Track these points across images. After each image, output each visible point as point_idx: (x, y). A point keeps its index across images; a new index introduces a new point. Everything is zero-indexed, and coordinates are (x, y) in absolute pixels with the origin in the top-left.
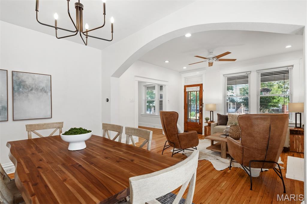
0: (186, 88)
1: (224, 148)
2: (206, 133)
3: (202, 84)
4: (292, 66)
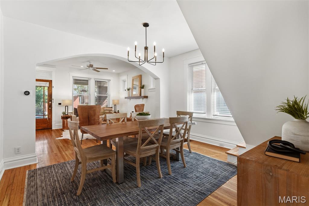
3: (52, 81)
4: (110, 80)
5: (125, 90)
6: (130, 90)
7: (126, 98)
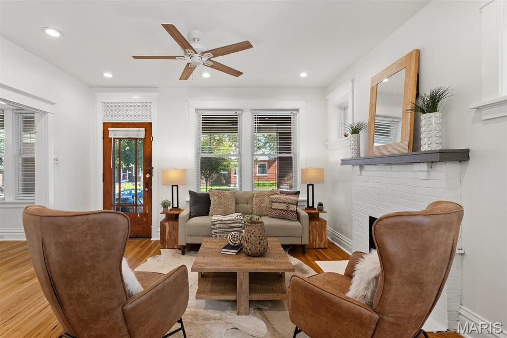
0: (110, 129)
1: (244, 287)
2: (165, 237)
3: (151, 124)
4: (297, 110)
5: (346, 136)
6: (361, 133)
7: (344, 162)
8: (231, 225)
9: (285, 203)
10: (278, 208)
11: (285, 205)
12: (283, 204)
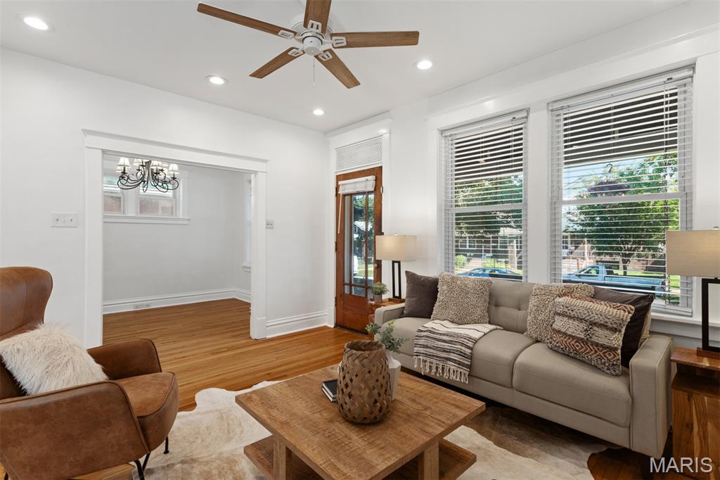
0: (341, 183)
3: (381, 167)
8: (446, 345)
9: (581, 320)
10: (563, 330)
11: (583, 326)
12: (576, 323)
